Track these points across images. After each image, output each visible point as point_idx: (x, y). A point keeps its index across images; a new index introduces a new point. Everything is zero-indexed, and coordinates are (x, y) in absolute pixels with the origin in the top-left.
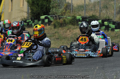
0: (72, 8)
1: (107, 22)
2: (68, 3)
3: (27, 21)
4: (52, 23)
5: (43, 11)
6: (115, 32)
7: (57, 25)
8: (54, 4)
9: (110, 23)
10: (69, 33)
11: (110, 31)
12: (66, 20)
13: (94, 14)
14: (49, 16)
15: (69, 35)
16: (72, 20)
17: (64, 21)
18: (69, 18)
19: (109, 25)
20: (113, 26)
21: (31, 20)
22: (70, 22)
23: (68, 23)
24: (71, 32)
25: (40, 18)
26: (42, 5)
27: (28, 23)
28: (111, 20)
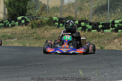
0: (48, 9)
1: (84, 23)
2: (44, 4)
3: (4, 22)
4: (30, 24)
5: (19, 12)
6: (92, 33)
7: (34, 25)
8: (30, 5)
10: (46, 33)
12: (43, 21)
13: (70, 15)
14: (26, 17)
15: (47, 35)
16: (48, 21)
17: (42, 21)
18: (46, 19)
19: (86, 25)
20: (90, 27)
21: (8, 21)
22: (47, 23)
23: (45, 24)
24: (48, 33)
25: (17, 19)
26: (18, 7)
27: (5, 23)
28: (88, 21)
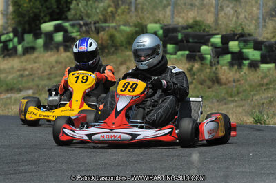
1: (236, 43)
3: (3, 38)
5: (48, 9)
6: (259, 73)
9: (245, 46)
11: (245, 69)
12: (117, 35)
13: (198, 19)
14: (66, 24)
17: (112, 37)
18: (127, 29)
19: (244, 50)
20: (255, 54)
21: (15, 36)
23: (121, 46)
25: (40, 28)
28: (250, 35)
